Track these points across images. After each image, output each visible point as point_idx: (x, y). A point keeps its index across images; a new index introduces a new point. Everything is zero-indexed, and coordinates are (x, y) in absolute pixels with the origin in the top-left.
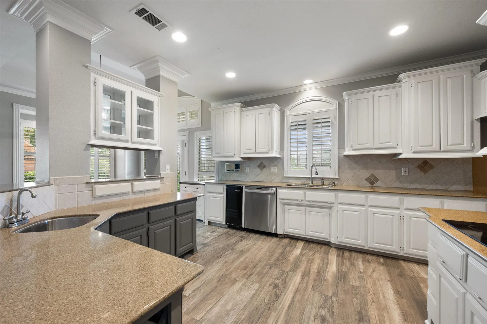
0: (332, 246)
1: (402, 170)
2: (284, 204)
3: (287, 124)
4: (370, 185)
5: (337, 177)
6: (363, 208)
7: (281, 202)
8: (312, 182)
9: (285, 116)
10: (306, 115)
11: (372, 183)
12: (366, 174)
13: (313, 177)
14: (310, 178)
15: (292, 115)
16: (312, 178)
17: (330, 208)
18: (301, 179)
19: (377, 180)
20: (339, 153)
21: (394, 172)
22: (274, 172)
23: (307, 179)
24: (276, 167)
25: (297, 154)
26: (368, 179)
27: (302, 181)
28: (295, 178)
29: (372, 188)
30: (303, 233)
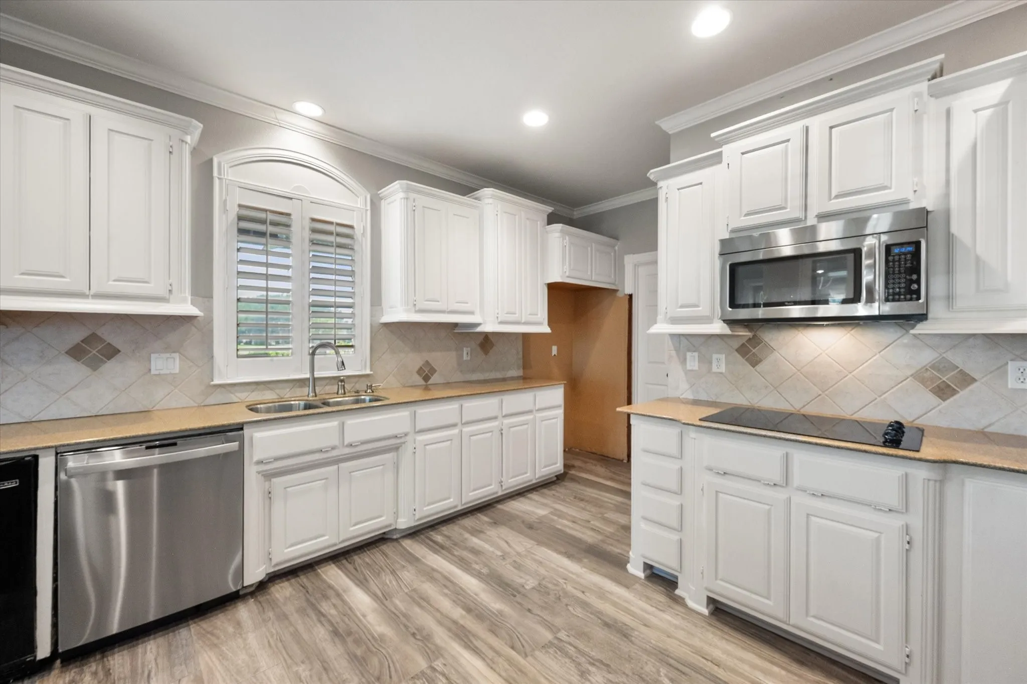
0: (395, 537)
1: (463, 351)
2: (269, 476)
3: (225, 210)
4: (423, 383)
5: (368, 372)
6: (455, 431)
7: (259, 473)
8: (315, 393)
9: (216, 182)
10: (290, 201)
11: (426, 378)
12: (415, 361)
13: (315, 376)
14: (308, 379)
15: (243, 185)
16: (315, 379)
17: (396, 448)
18: (271, 386)
19: (433, 371)
20: (372, 316)
21: (453, 354)
22: (162, 372)
23: (291, 385)
24: (174, 352)
25: (264, 310)
26: (420, 371)
27: (277, 391)
28: (254, 387)
29: (427, 388)
30: (334, 540)
